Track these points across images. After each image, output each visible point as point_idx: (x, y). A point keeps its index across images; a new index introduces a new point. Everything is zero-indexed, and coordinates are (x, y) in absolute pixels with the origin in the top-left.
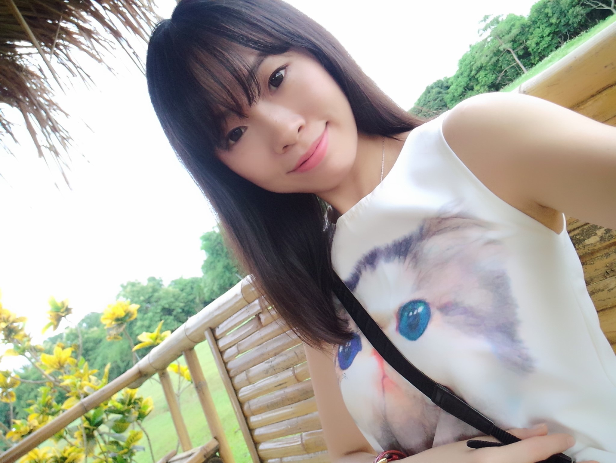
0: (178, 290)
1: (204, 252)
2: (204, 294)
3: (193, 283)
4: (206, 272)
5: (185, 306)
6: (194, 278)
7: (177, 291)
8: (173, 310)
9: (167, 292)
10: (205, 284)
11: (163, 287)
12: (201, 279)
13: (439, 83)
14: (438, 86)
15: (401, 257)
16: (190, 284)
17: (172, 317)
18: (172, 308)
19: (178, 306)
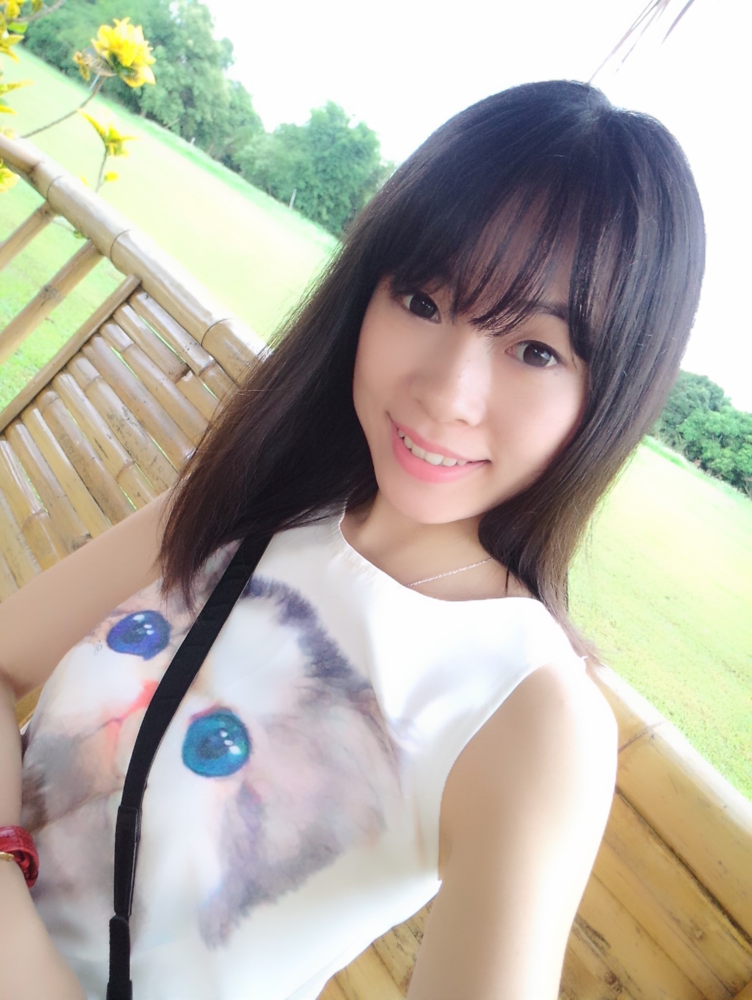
0: (230, 98)
1: (310, 116)
2: (242, 148)
3: (250, 122)
4: (278, 136)
5: (209, 124)
6: (259, 118)
7: (227, 98)
8: (193, 106)
9: (217, 82)
10: (259, 143)
11: (224, 70)
12: (263, 132)
13: (718, 392)
14: (712, 394)
15: (313, 666)
16: (247, 117)
17: (182, 109)
18: (198, 103)
19: (203, 112)
